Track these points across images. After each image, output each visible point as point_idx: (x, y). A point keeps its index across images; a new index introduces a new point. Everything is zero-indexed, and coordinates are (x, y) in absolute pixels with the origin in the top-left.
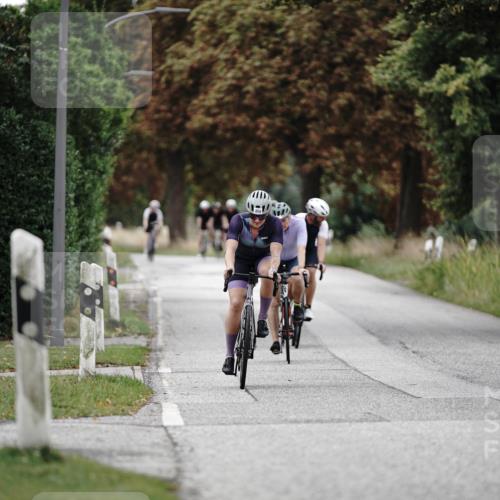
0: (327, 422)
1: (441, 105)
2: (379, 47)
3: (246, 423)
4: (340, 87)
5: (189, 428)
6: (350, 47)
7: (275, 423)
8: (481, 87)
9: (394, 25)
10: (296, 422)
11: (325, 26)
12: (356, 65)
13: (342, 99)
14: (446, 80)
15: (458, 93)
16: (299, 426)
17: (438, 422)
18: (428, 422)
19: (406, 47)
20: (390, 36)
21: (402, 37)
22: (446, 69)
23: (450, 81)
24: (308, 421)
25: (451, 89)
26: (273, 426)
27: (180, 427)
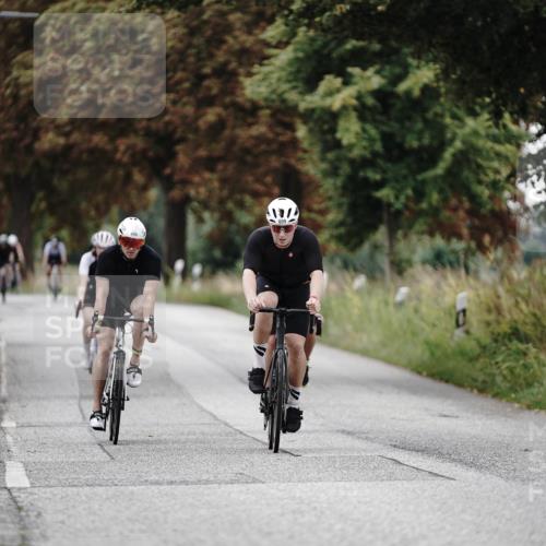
0: (192, 483)
1: (326, 122)
2: (253, 56)
3: (100, 485)
4: (210, 101)
5: (36, 490)
6: (221, 57)
7: (134, 484)
8: (370, 101)
9: (273, 32)
10: (157, 483)
11: (193, 32)
12: (228, 77)
13: (211, 115)
14: (330, 93)
15: (344, 108)
16: (162, 488)
17: (320, 484)
18: (309, 484)
19: (285, 56)
20: (267, 45)
21: (281, 45)
22: (330, 81)
23: (335, 94)
24: (172, 483)
25: (336, 103)
26: (131, 488)
27: (26, 488)
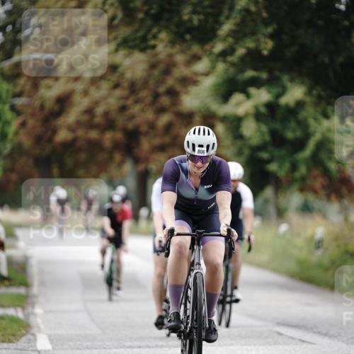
0: (153, 347)
3: (96, 348)
5: (56, 352)
7: (116, 348)
10: (131, 347)
11: (153, 66)
12: (173, 94)
13: (165, 119)
14: (238, 104)
15: (247, 115)
16: (134, 350)
17: (231, 347)
18: (224, 347)
19: (208, 83)
20: (196, 74)
21: (207, 74)
22: (238, 97)
23: (241, 105)
24: (140, 347)
25: (241, 111)
26: (114, 350)
27: (49, 351)
